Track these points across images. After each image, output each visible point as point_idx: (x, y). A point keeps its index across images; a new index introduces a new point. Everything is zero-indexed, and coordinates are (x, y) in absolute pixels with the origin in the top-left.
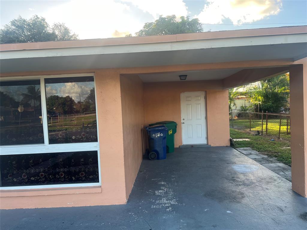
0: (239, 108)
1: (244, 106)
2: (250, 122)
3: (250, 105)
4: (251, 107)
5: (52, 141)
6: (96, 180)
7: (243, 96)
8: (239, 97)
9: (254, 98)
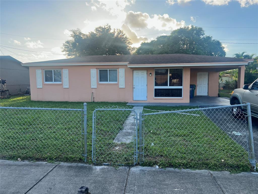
0: (224, 82)
1: (228, 81)
2: (229, 91)
3: (232, 81)
4: (233, 82)
5: (170, 86)
6: (181, 96)
7: (228, 75)
8: (225, 75)
9: (235, 76)
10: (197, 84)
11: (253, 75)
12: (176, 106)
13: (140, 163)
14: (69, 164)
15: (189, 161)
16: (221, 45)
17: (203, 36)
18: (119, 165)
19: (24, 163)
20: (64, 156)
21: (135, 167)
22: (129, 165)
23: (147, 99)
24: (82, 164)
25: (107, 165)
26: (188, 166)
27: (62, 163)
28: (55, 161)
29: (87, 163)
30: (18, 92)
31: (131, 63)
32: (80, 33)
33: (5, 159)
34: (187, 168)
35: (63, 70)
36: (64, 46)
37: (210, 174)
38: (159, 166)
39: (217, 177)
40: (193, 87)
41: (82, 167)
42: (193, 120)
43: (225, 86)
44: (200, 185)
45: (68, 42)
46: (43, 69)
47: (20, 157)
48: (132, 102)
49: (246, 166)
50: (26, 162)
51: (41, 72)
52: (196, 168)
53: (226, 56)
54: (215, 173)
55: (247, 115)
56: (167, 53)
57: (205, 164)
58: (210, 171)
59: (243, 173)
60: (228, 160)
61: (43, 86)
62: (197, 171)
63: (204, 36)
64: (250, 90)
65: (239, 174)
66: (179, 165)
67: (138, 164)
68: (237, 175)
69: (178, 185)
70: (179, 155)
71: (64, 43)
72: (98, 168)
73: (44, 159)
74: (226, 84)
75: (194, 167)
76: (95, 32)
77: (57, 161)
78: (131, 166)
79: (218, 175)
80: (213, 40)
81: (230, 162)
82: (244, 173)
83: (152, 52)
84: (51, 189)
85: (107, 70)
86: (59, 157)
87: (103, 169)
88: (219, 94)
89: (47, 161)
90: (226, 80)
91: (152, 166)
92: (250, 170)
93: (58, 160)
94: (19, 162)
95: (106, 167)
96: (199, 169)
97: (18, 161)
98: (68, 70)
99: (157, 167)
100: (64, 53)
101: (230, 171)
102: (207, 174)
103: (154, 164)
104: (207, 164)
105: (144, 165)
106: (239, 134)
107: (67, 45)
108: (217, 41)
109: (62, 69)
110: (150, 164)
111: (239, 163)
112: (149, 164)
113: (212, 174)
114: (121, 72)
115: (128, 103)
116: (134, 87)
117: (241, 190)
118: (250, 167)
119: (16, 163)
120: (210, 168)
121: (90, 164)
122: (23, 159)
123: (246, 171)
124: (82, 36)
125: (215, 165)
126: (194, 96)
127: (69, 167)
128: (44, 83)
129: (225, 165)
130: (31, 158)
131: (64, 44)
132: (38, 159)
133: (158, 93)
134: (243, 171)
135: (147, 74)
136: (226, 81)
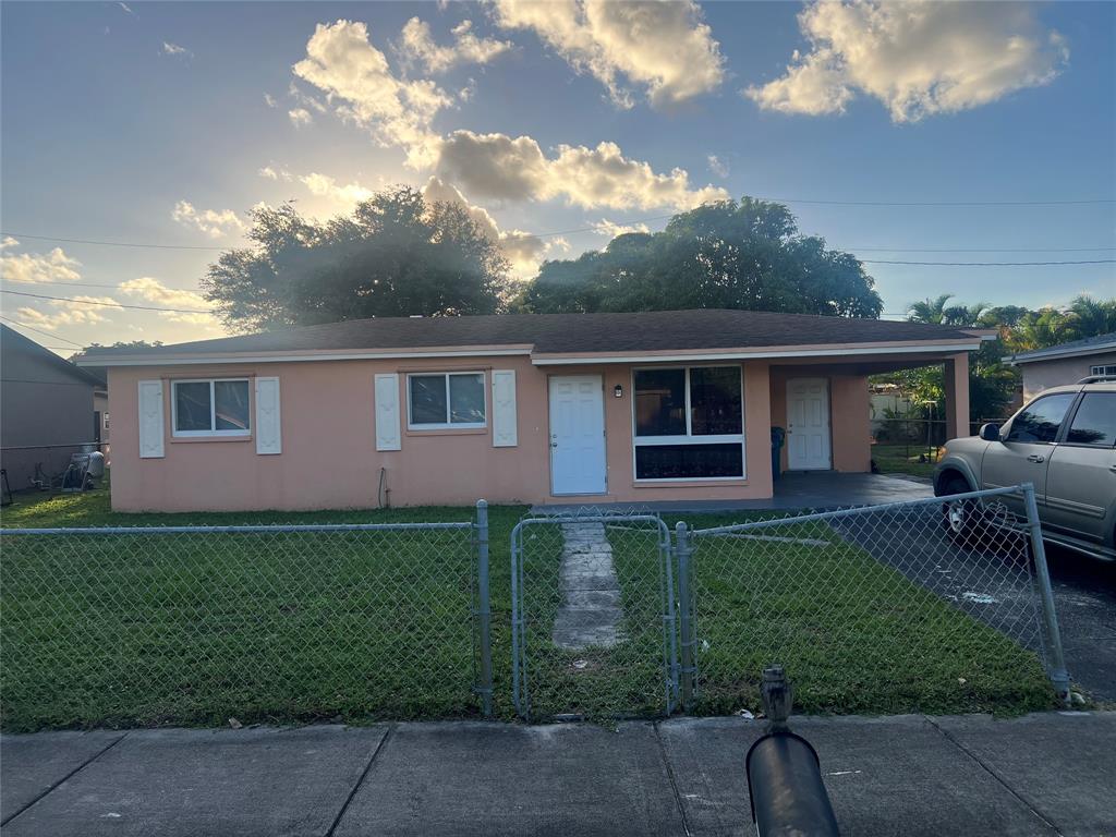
0: (880, 414)
3: (910, 409)
4: (913, 413)
5: (694, 433)
6: (741, 474)
7: (891, 385)
8: (881, 387)
9: (921, 390)
10: (788, 424)
11: (987, 386)
12: (727, 512)
13: (688, 706)
14: (433, 727)
15: (853, 688)
16: (862, 272)
17: (788, 235)
18: (619, 719)
19: (257, 732)
20: (402, 700)
21: (672, 721)
22: (649, 715)
23: (607, 487)
24: (479, 724)
25: (572, 720)
26: (850, 707)
27: (403, 726)
28: (376, 721)
29: (498, 716)
30: (29, 478)
31: (541, 349)
32: (296, 225)
33: (177, 726)
34: (850, 712)
35: (257, 379)
36: (215, 274)
37: (929, 726)
38: (755, 711)
39: (956, 730)
40: (778, 437)
41: (483, 733)
42: (812, 559)
43: (882, 428)
44: (909, 755)
45: (231, 260)
46: (171, 379)
47: (233, 714)
48: (547, 503)
49: (1038, 691)
50: (262, 731)
51: (161, 391)
52: (880, 711)
53: (884, 317)
54: (947, 722)
55: (1025, 521)
56: (654, 304)
57: (905, 696)
58: (927, 717)
59: (1031, 714)
60: (977, 679)
61: (166, 450)
62: (885, 719)
63: (793, 235)
64: (1005, 442)
65: (1022, 720)
66: (821, 704)
67: (679, 712)
68: (1017, 721)
69: (838, 760)
70: (813, 673)
71: (217, 263)
72: (545, 731)
73: (329, 716)
74: (886, 424)
75: (871, 708)
76: (356, 222)
77: (380, 720)
78: (658, 718)
79: (958, 726)
80: (832, 253)
81: (989, 682)
82: (1035, 714)
83: (592, 302)
84: (419, 800)
85: (444, 377)
86: (383, 703)
87: (562, 732)
88: (873, 463)
89: (342, 722)
90: (886, 407)
91: (730, 714)
92: (1054, 703)
93: (385, 716)
94: (236, 731)
95: (569, 726)
96: (889, 712)
97: (231, 727)
98: (277, 379)
99: (749, 715)
100: (215, 304)
101: (990, 713)
102: (920, 725)
103: (736, 707)
104: (914, 696)
105: (698, 711)
106: (989, 600)
107: (226, 273)
108: (845, 255)
109: (254, 376)
110: (721, 710)
111: (1015, 685)
112: (719, 706)
113: (936, 726)
114: (503, 386)
115: (530, 506)
116: (553, 441)
117: (1040, 761)
118: (1052, 695)
119: (225, 734)
120: (924, 708)
121: (508, 722)
122: (250, 719)
123: (1042, 709)
124: (299, 236)
125: (940, 696)
126: (781, 472)
127: (440, 734)
128: (172, 436)
129: (973, 694)
130: (276, 714)
131: (215, 268)
132: (306, 718)
133: (651, 463)
134: (1033, 708)
135: (604, 388)
136: (884, 410)
